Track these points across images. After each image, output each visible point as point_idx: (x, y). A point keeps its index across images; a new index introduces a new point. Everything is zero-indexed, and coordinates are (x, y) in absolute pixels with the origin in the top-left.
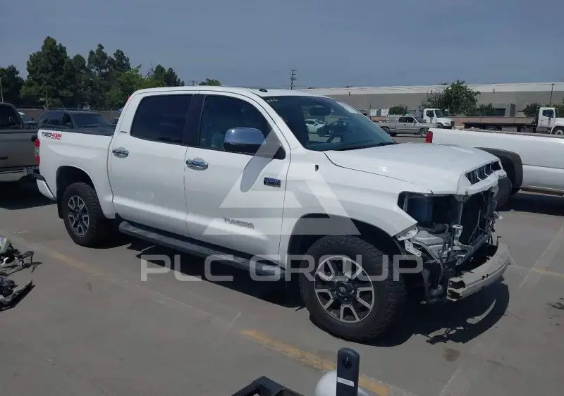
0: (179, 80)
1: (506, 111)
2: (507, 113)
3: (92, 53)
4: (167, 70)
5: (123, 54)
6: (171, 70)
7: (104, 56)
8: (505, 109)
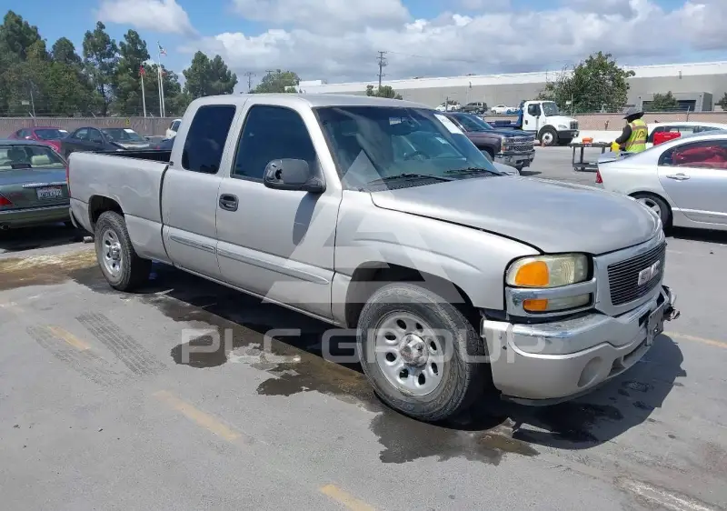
0: (230, 73)
1: (697, 104)
2: (699, 106)
3: (88, 35)
4: (211, 58)
5: (137, 36)
6: (218, 58)
7: (106, 40)
8: (695, 101)
